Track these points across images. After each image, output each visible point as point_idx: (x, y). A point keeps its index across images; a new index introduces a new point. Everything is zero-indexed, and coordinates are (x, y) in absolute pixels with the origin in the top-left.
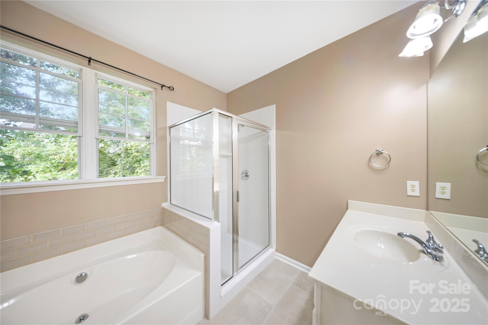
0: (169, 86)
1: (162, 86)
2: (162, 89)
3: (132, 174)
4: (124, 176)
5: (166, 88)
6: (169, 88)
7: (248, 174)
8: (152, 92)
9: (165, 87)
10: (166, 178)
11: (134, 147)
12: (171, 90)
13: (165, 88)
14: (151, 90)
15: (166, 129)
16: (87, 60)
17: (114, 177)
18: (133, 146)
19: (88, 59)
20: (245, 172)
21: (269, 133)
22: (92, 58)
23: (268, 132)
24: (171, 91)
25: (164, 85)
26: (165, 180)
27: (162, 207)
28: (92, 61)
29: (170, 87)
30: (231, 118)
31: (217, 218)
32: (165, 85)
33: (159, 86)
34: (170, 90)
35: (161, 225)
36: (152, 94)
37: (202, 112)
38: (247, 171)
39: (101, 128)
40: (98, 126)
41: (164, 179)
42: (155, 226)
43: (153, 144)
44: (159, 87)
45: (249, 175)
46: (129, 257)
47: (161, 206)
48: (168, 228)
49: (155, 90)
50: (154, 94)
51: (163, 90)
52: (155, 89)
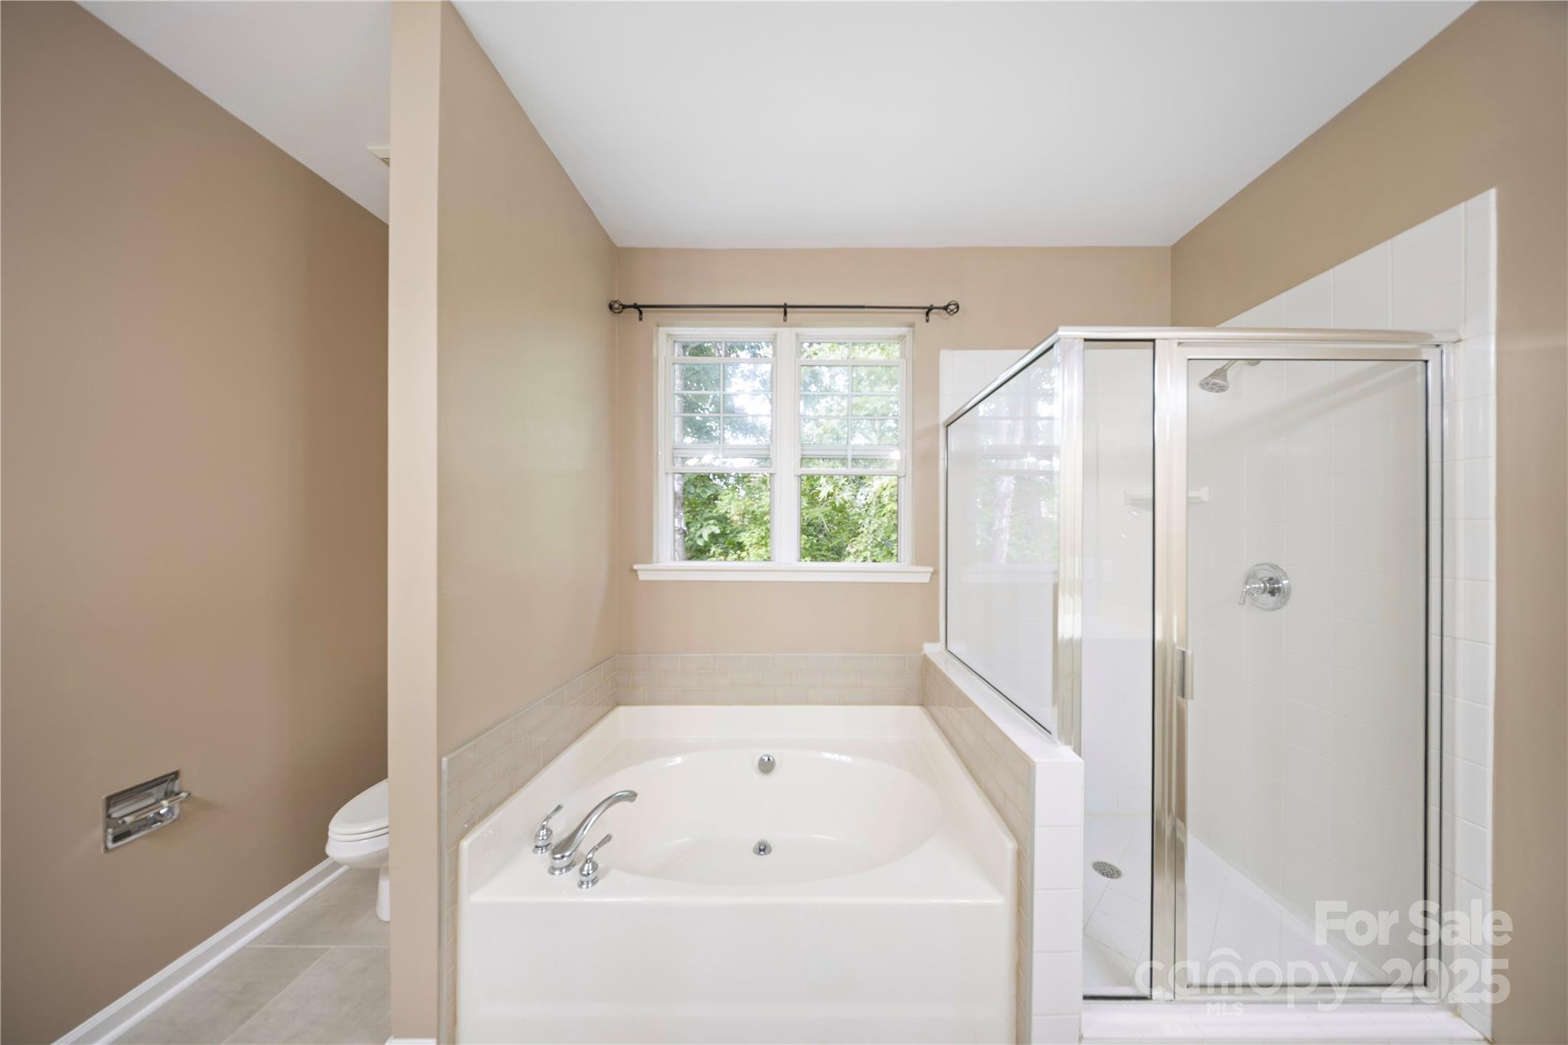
0: (946, 304)
1: (926, 310)
2: (927, 321)
3: (889, 557)
4: (874, 561)
5: (937, 314)
6: (946, 308)
7: (1285, 582)
8: (905, 336)
9: (934, 311)
10: (935, 573)
11: (888, 488)
12: (952, 313)
13: (935, 313)
14: (903, 330)
15: (938, 431)
16: (779, 312)
17: (855, 561)
18: (887, 486)
19: (782, 310)
20: (1267, 575)
21: (1430, 364)
22: (789, 304)
23: (1426, 362)
24: (951, 315)
25: (932, 306)
26: (931, 578)
27: (923, 653)
28: (788, 310)
29: (949, 305)
30: (1151, 343)
31: (1071, 732)
32: (935, 305)
33: (919, 313)
34: (947, 315)
35: (922, 704)
36: (905, 342)
37: (1027, 351)
38: (1275, 567)
39: (806, 453)
40: (800, 446)
41: (929, 575)
42: (905, 703)
43: (904, 476)
44: (920, 316)
45: (1289, 587)
46: (827, 755)
47: (922, 650)
48: (934, 719)
49: (911, 329)
50: (909, 339)
51: (930, 320)
52: (912, 325)
